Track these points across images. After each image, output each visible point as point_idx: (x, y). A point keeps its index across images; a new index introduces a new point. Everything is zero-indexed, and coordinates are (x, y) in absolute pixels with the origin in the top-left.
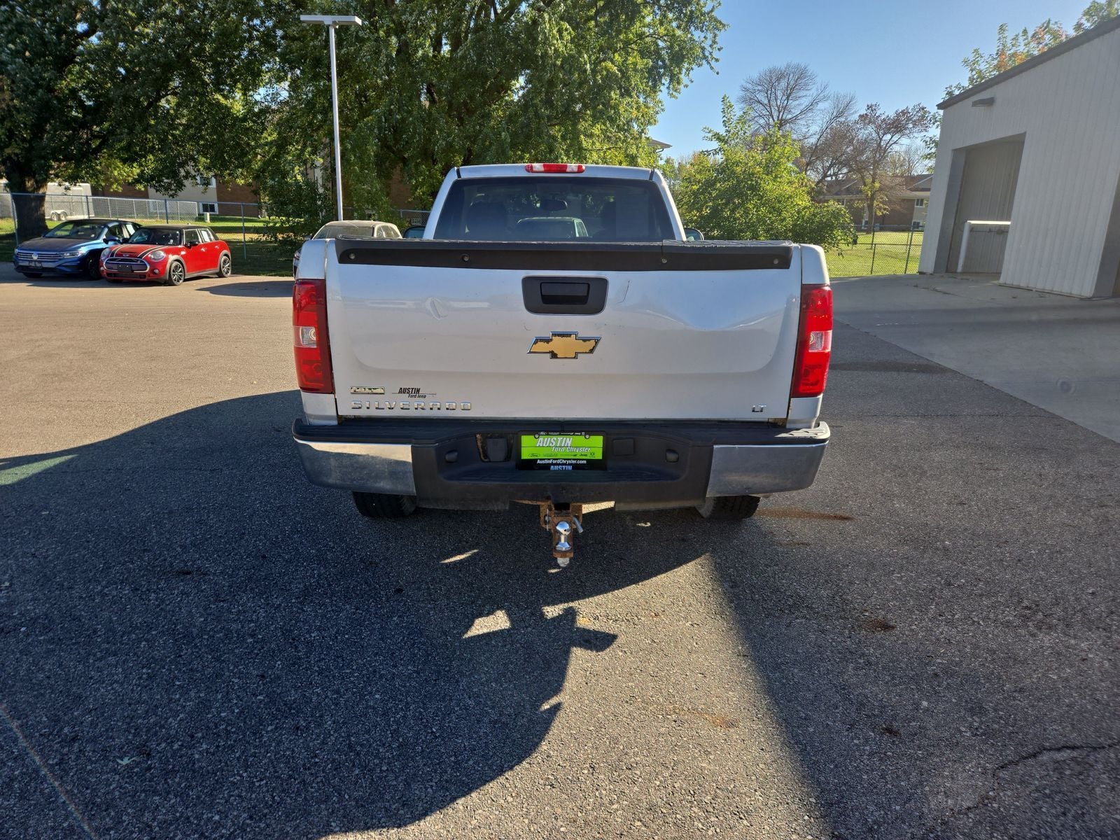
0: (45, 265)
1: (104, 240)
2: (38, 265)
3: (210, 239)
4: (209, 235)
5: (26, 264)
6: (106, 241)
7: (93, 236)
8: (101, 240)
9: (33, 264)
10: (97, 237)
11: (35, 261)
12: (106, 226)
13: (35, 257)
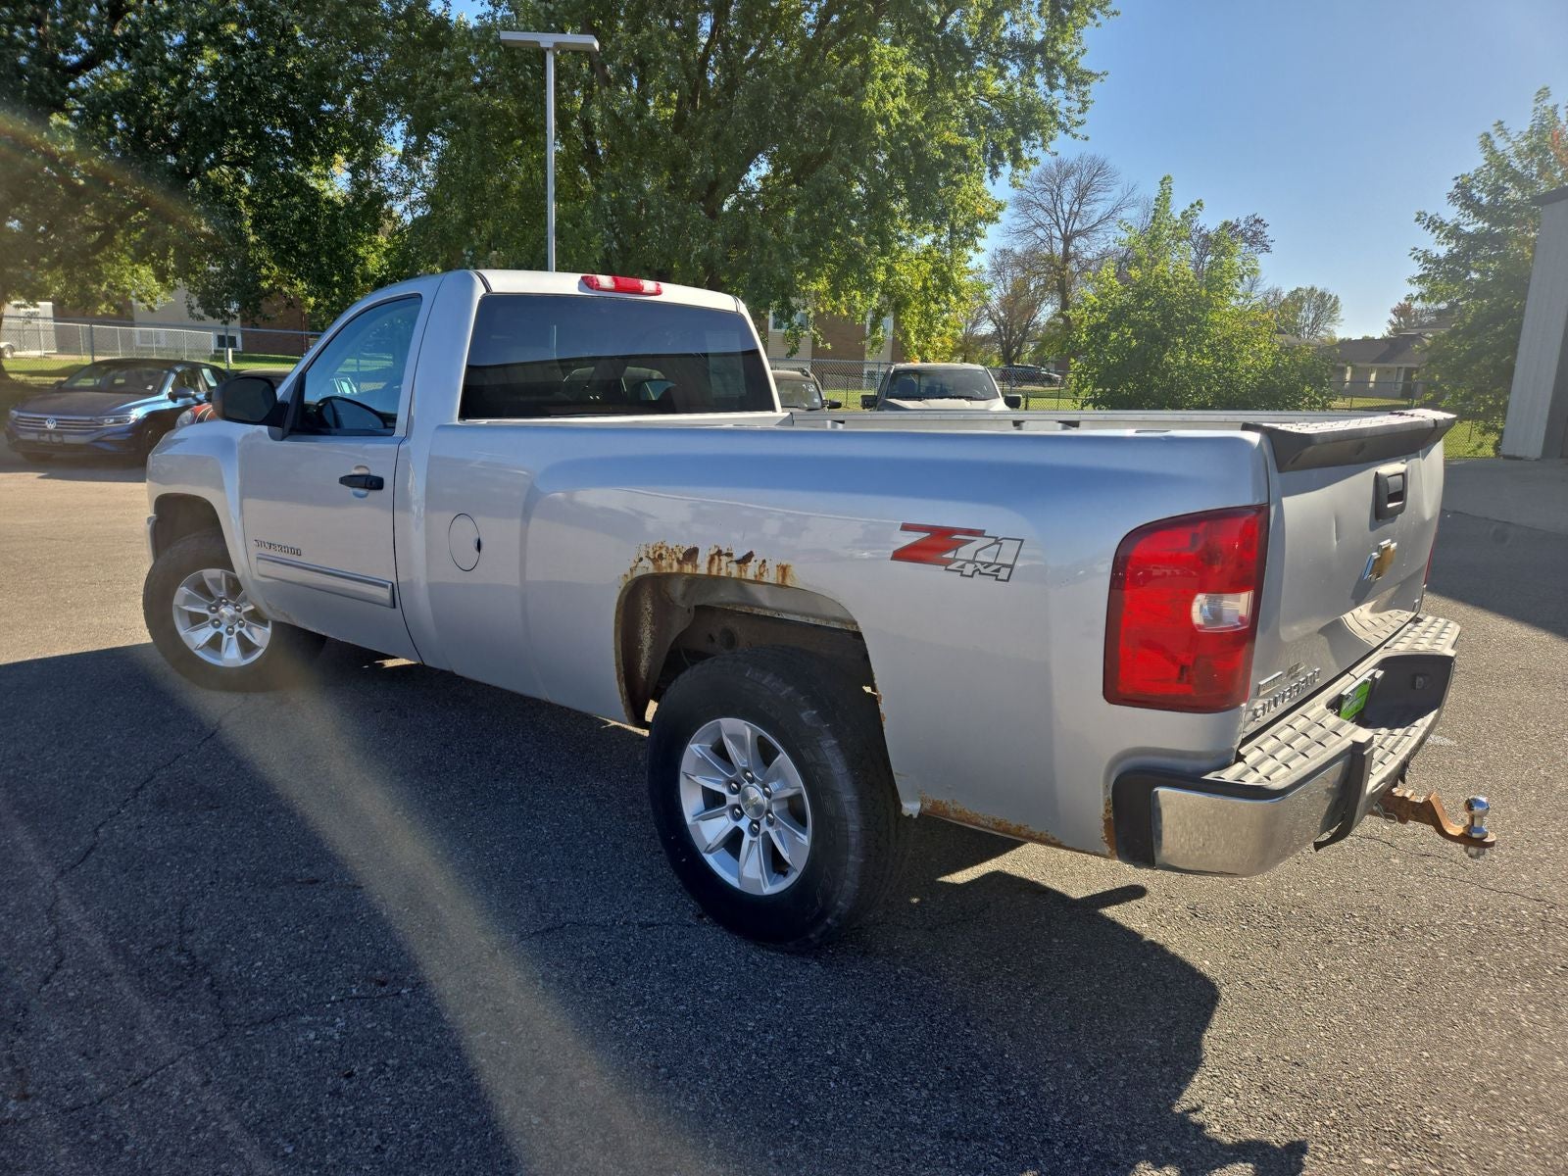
0: (70, 439)
1: (170, 394)
2: (56, 439)
3: (352, 391)
4: (350, 388)
5: (33, 436)
6: (173, 397)
7: (150, 388)
8: (164, 396)
9: (46, 438)
10: (159, 392)
11: (50, 432)
12: (171, 371)
13: (51, 426)
